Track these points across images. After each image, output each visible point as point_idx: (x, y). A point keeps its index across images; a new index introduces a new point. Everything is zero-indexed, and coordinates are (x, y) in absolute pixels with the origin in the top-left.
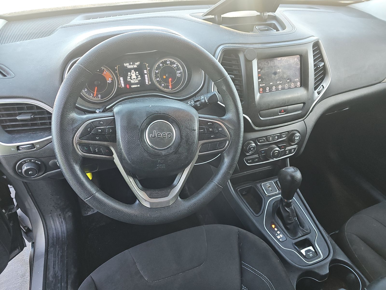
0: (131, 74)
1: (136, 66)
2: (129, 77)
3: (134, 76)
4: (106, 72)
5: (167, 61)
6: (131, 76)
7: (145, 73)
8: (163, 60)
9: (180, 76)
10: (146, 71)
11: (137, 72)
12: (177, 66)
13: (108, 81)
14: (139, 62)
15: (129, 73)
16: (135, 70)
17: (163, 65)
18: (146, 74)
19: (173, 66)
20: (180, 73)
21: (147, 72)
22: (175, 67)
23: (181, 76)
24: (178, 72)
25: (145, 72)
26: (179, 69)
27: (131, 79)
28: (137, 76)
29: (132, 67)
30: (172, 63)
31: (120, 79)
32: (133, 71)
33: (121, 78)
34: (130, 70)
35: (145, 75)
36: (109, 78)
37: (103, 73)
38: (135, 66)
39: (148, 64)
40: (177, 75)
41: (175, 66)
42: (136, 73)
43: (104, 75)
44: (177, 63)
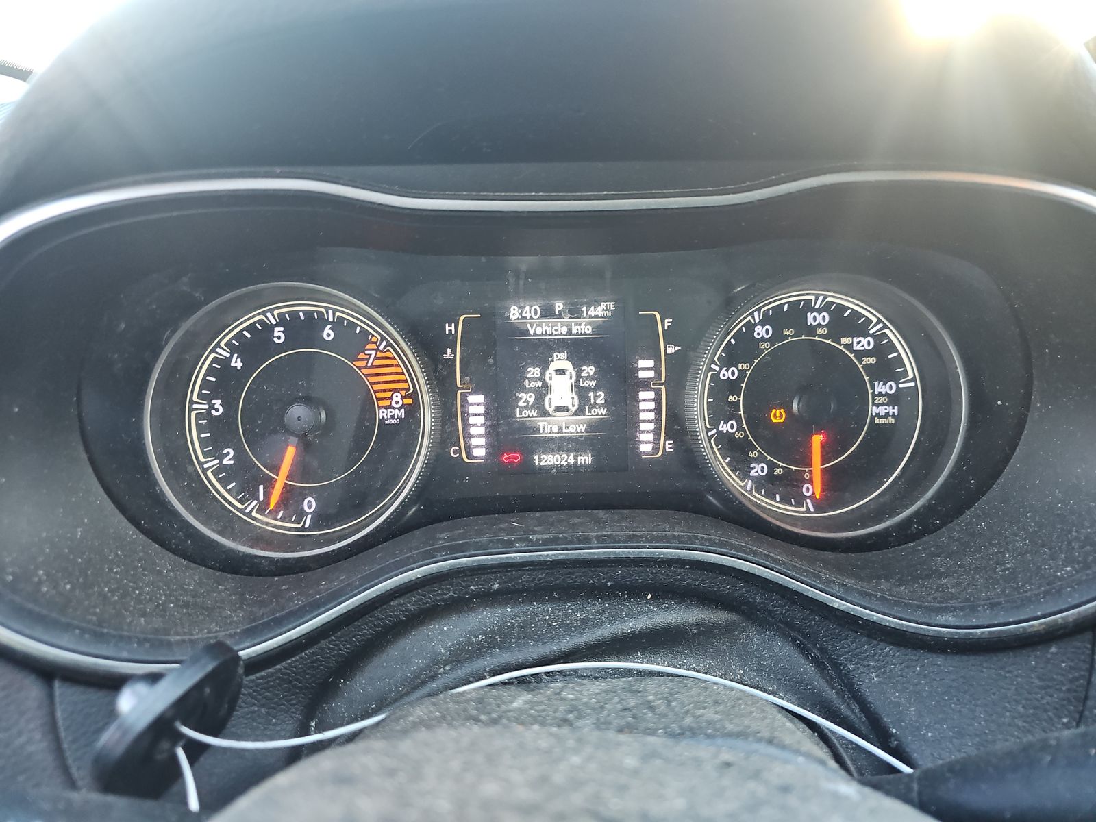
0: (541, 379)
1: (589, 329)
2: (527, 398)
3: (562, 391)
4: (377, 350)
5: (813, 310)
6: (543, 391)
7: (643, 375)
8: (785, 299)
9: (892, 420)
10: (651, 363)
11: (590, 370)
12: (882, 348)
13: (382, 413)
14: (612, 305)
15: (534, 372)
16: (579, 350)
17: (777, 336)
18: (645, 385)
19: (849, 347)
20: (893, 400)
21: (657, 369)
22: (860, 355)
23: (905, 419)
24: (880, 388)
25: (645, 368)
26: (886, 368)
27: (544, 413)
28: (582, 392)
29: (558, 328)
30: (845, 324)
31: (465, 403)
32: (561, 361)
33: (471, 399)
34: (542, 351)
35: (643, 395)
36: (388, 394)
37: (361, 356)
38: (583, 328)
39: (667, 322)
40: (874, 410)
41: (863, 343)
42: (579, 372)
43: (366, 367)
44: (885, 327)
